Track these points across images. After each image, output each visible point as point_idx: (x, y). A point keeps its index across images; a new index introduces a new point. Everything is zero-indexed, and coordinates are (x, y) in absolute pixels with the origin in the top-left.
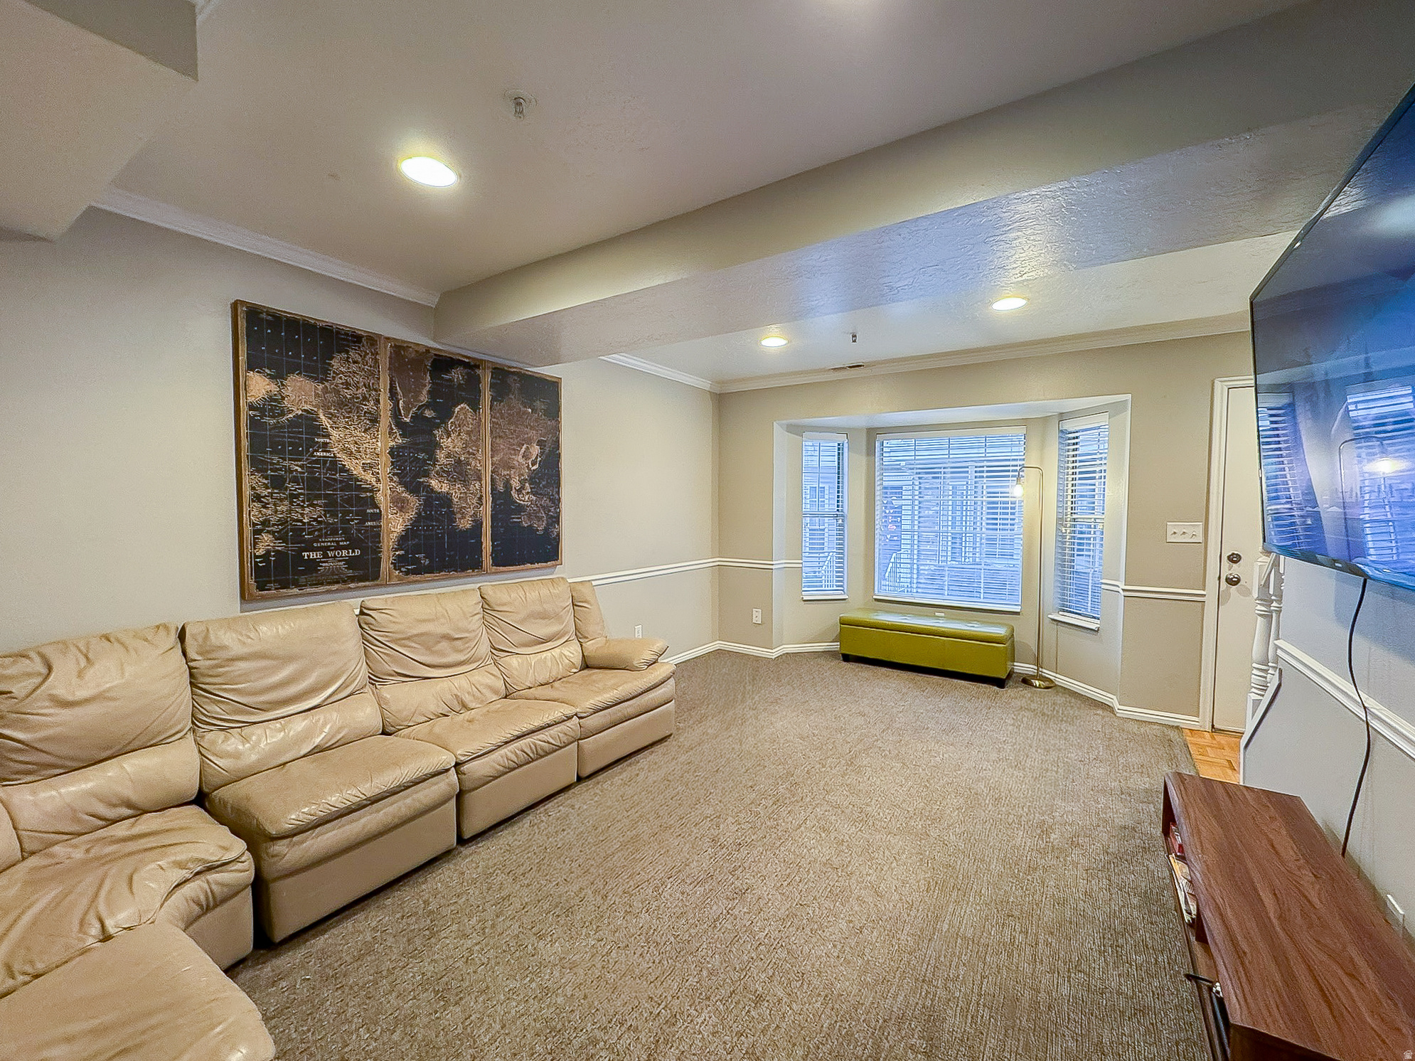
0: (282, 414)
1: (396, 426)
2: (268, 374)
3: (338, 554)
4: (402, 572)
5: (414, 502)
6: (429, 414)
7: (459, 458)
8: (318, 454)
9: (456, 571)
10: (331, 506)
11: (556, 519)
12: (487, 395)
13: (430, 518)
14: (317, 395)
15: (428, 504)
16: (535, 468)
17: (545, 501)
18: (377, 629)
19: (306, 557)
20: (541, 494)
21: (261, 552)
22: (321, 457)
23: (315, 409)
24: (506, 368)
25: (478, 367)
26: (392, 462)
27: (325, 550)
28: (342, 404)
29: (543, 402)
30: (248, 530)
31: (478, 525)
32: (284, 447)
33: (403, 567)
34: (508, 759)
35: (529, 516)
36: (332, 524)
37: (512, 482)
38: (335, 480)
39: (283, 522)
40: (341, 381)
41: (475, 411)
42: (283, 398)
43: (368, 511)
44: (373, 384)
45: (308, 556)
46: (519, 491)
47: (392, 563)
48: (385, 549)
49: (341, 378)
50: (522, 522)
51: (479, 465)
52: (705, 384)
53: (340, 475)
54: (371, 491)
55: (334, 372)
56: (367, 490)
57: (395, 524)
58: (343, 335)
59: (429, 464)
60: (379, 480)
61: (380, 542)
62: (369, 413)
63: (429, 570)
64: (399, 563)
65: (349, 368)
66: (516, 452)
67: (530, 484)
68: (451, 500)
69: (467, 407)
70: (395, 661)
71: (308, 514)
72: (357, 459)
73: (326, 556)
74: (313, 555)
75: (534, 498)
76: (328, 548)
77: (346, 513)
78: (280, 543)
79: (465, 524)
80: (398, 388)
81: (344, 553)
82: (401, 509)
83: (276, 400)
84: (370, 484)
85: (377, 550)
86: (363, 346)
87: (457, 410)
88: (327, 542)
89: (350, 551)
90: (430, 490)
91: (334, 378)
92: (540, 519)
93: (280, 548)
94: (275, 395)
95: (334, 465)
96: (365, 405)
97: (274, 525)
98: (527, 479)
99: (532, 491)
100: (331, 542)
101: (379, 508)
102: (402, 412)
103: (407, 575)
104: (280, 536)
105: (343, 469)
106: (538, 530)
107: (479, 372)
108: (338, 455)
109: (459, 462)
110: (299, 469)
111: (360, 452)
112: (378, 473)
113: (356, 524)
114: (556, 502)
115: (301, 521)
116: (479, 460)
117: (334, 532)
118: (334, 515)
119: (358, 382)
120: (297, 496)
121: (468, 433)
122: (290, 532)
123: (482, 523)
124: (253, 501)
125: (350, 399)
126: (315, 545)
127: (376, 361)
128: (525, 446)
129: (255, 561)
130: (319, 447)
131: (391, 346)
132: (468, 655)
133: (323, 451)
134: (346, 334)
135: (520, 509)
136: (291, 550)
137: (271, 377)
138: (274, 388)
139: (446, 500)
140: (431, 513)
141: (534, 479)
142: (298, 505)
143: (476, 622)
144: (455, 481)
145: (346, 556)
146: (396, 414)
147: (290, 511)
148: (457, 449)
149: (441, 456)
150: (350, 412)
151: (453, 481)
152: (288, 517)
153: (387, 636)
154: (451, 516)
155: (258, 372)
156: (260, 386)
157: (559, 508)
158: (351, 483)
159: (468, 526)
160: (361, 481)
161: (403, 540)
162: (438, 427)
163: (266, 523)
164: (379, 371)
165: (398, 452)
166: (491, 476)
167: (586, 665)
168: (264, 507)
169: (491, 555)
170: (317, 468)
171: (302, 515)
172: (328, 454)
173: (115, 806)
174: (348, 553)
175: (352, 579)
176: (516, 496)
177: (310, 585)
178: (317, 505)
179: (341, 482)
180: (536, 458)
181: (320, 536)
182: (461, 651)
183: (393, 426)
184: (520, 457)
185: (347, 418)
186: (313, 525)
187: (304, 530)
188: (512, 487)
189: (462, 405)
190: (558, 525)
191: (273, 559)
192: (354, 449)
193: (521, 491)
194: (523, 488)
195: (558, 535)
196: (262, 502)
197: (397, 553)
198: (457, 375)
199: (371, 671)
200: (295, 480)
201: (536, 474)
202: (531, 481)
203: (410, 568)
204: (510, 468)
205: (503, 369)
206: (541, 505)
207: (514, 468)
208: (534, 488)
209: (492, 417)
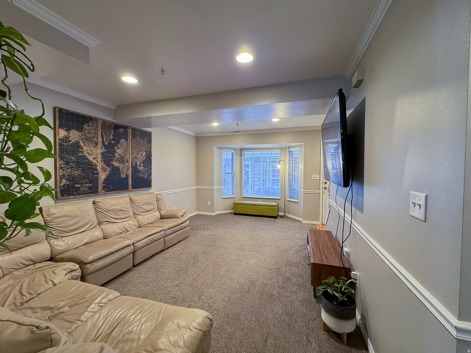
0: (69, 142)
1: (103, 146)
2: (65, 129)
3: (86, 185)
4: (105, 191)
5: (108, 169)
6: (113, 142)
7: (122, 156)
8: (80, 154)
9: (121, 190)
10: (83, 170)
11: (150, 174)
12: (130, 137)
13: (113, 174)
14: (79, 136)
15: (112, 170)
16: (144, 159)
17: (147, 169)
18: (99, 208)
19: (76, 186)
20: (146, 167)
21: (62, 185)
22: (80, 155)
23: (79, 140)
24: (136, 129)
25: (127, 128)
26: (102, 157)
27: (81, 184)
28: (87, 139)
29: (146, 139)
30: (58, 178)
31: (127, 176)
32: (69, 152)
33: (105, 189)
34: (146, 242)
35: (142, 173)
36: (84, 176)
37: (137, 163)
38: (85, 162)
39: (68, 175)
40: (87, 132)
41: (126, 141)
42: (69, 137)
43: (95, 172)
44: (96, 133)
45: (77, 186)
46: (139, 166)
47: (102, 188)
48: (100, 183)
49: (87, 131)
50: (140, 175)
51: (127, 158)
52: (193, 134)
53: (86, 161)
54: (96, 166)
55: (85, 129)
56: (94, 165)
57: (103, 176)
58: (87, 118)
59: (113, 157)
60: (98, 162)
61: (98, 182)
62: (95, 142)
63: (113, 190)
64: (104, 188)
65: (89, 128)
66: (139, 154)
67: (143, 164)
68: (119, 169)
69: (124, 140)
70: (106, 217)
71: (76, 173)
72: (91, 156)
73: (82, 186)
74: (78, 186)
75: (144, 168)
76: (82, 183)
77: (88, 173)
78: (68, 182)
79: (123, 176)
80: (104, 134)
81: (88, 185)
82: (105, 171)
83: (67, 138)
84: (95, 164)
85: (97, 184)
86: (93, 121)
87: (121, 141)
88: (82, 181)
89: (89, 184)
90: (113, 165)
91: (85, 131)
92: (145, 174)
93: (68, 183)
94: (67, 136)
95: (85, 157)
96: (94, 139)
97: (66, 176)
99: (143, 166)
100: (83, 181)
101: (98, 171)
102: (105, 141)
103: (106, 192)
104: (68, 180)
105: (87, 159)
106: (145, 178)
107: (128, 129)
108: (86, 155)
110: (74, 159)
111: (92, 154)
112: (98, 160)
113: (91, 176)
114: (150, 169)
115: (74, 175)
116: (128, 156)
117: (84, 179)
118: (84, 173)
119: (92, 132)
120: (73, 167)
121: (124, 148)
122: (71, 178)
123: (128, 175)
124: (60, 169)
125: (90, 137)
126: (79, 182)
127: (97, 126)
128: (141, 152)
129: (60, 188)
130: (80, 152)
131: (102, 121)
132: (127, 216)
133: (81, 153)
134: (88, 117)
135: (140, 171)
136: (71, 184)
137: (66, 130)
138: (67, 134)
139: (118, 169)
140: (113, 172)
141: (144, 162)
142: (74, 170)
143: (129, 206)
144: (121, 163)
145: (88, 186)
146: (103, 142)
147: (71, 172)
148: (121, 153)
149: (116, 155)
150: (90, 141)
151: (120, 163)
152: (70, 174)
153: (103, 210)
154: (119, 174)
155: (62, 129)
156: (62, 133)
157: (151, 171)
158: (90, 163)
159: (124, 177)
160: (92, 163)
161: (105, 180)
162: (115, 146)
163: (64, 175)
164: (98, 129)
165: (104, 154)
166: (131, 161)
167: (162, 218)
168: (63, 171)
169: (131, 186)
170: (79, 158)
171: (75, 173)
172: (83, 154)
173: (28, 261)
174: (89, 185)
175: (90, 193)
176: (139, 167)
177: (77, 195)
178: (79, 170)
179: (87, 163)
180: (144, 156)
181: (80, 180)
182: (124, 214)
183: (102, 146)
184: (140, 155)
185: (89, 143)
186: (78, 176)
187: (75, 178)
188: (137, 164)
189: (123, 140)
190: (151, 176)
191: (66, 187)
192: (90, 152)
194: (141, 165)
195: (151, 179)
196: (63, 169)
197: (103, 185)
198: (121, 130)
199: (98, 221)
200: (73, 162)
201: (145, 161)
202: (143, 163)
203: (107, 189)
204: (137, 159)
205: (135, 129)
206: (146, 170)
207: (138, 159)
208: (144, 165)
209: (132, 143)
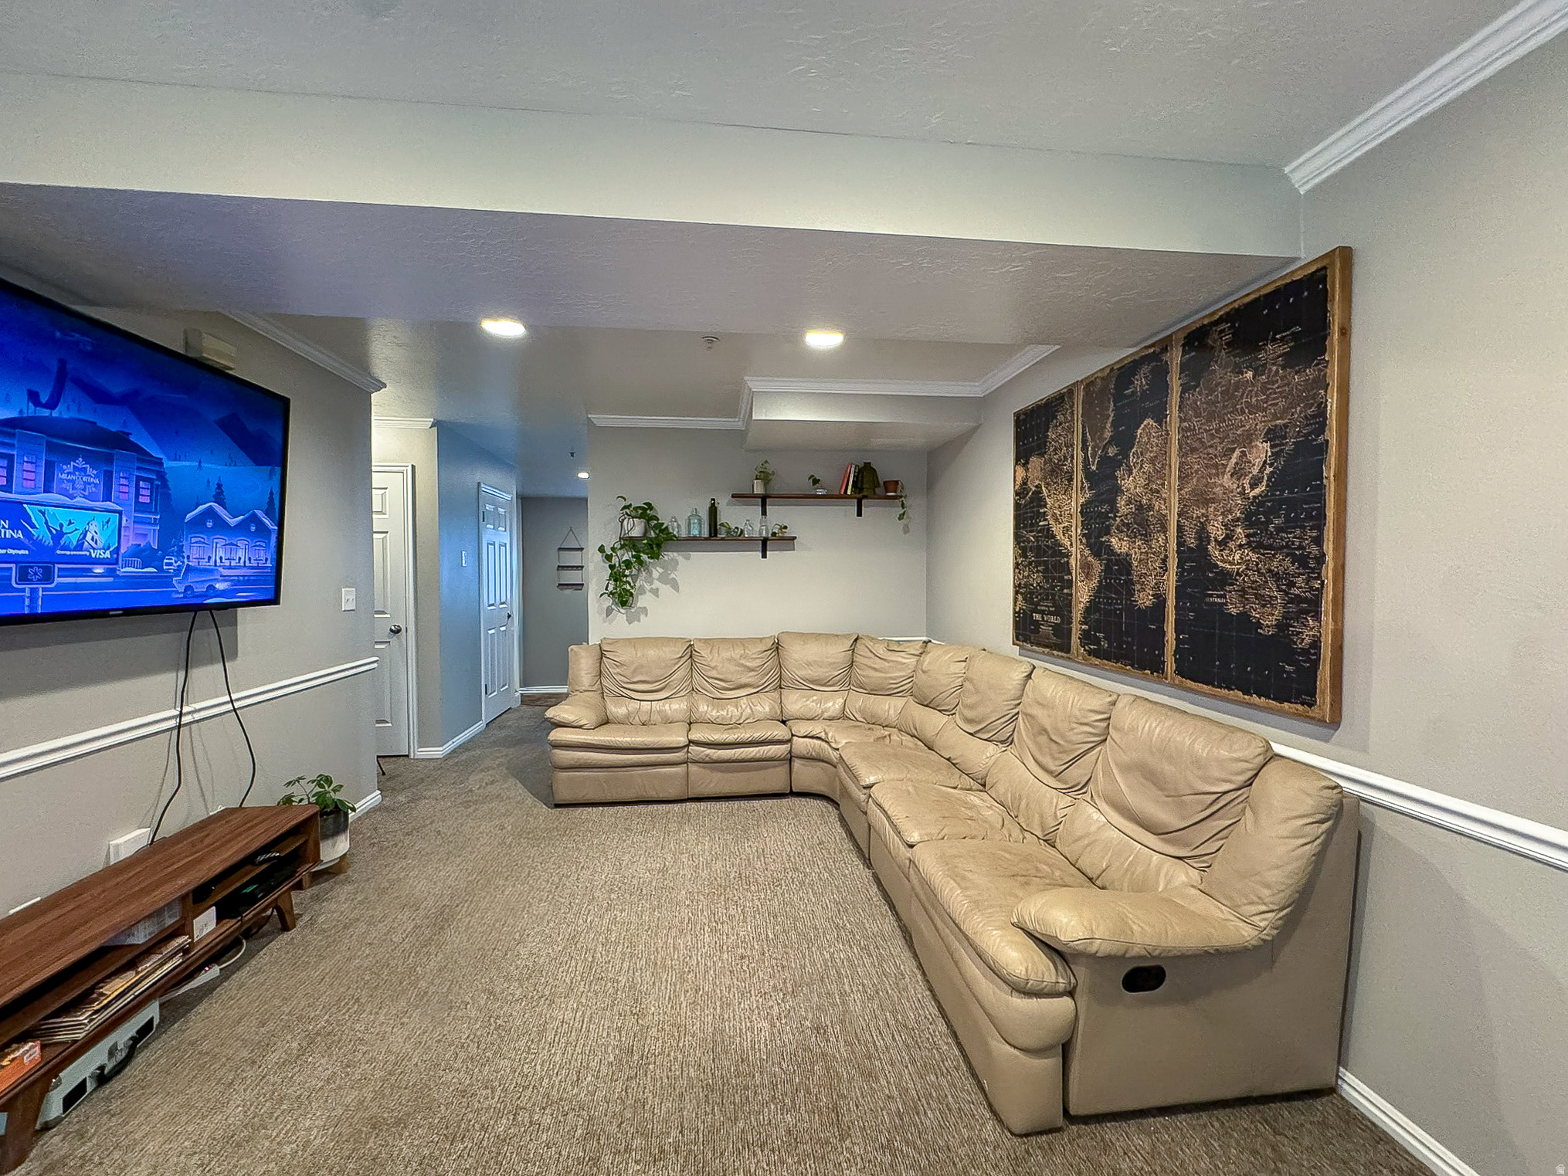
0: (1028, 494)
2: (1023, 464)
3: (1049, 619)
4: (1086, 650)
5: (1098, 567)
6: (1112, 452)
7: (1140, 502)
8: (1041, 523)
9: (1133, 666)
10: (1046, 573)
11: (1310, 605)
12: (1177, 388)
13: (1110, 588)
14: (1042, 470)
15: (1108, 570)
16: (1257, 491)
17: (1280, 563)
20: (1270, 547)
21: (1018, 609)
22: (1042, 526)
23: (1040, 483)
24: (1205, 323)
25: (1166, 351)
26: (1081, 522)
28: (1052, 472)
30: (1014, 591)
31: (1160, 602)
32: (1027, 522)
33: (1088, 644)
35: (1243, 592)
36: (1047, 589)
37: (1210, 528)
38: (1048, 547)
39: (1026, 585)
40: (1052, 449)
41: (1161, 425)
42: (1028, 481)
43: (1065, 577)
44: (1070, 440)
45: (1036, 617)
46: (1223, 544)
47: (1079, 638)
48: (1074, 620)
50: (1226, 604)
51: (1163, 507)
53: (1051, 542)
54: (1068, 556)
55: (1050, 443)
56: (1063, 555)
57: (1082, 593)
58: (1054, 403)
60: (1071, 544)
61: (1071, 612)
62: (1068, 473)
63: (1108, 656)
64: (1086, 639)
65: (1057, 434)
66: (1219, 469)
67: (1246, 527)
68: (1130, 564)
69: (1151, 423)
71: (1037, 579)
72: (1060, 523)
73: (1044, 619)
75: (1254, 556)
76: (1044, 612)
77: (1053, 579)
78: (1025, 603)
79: (1144, 599)
80: (1088, 434)
81: (1052, 618)
82: (1087, 576)
83: (1026, 484)
84: (1067, 549)
85: (1069, 621)
86: (1065, 404)
87: (1139, 431)
88: (1044, 606)
89: (1056, 617)
90: (1109, 550)
91: (1049, 448)
92: (1266, 602)
93: (1025, 608)
94: (1025, 480)
95: (1049, 532)
96: (1065, 466)
97: (1024, 588)
98: (1238, 519)
99: (1249, 544)
100: (1046, 606)
101: (1071, 574)
102: (1090, 460)
103: (1089, 655)
104: (1026, 598)
105: (1053, 536)
106: (1259, 625)
108: (1050, 523)
109: (1140, 507)
110: (1033, 540)
111: (1061, 516)
112: (1071, 536)
113: (1058, 590)
115: (1033, 585)
116: (1165, 499)
117: (1047, 598)
118: (1048, 581)
119: (1062, 444)
120: (1032, 564)
121: (1152, 461)
122: (1028, 594)
123: (1165, 600)
124: (1016, 568)
125: (1057, 464)
126: (1039, 608)
127: (1072, 414)
128: (1237, 453)
129: (1016, 616)
130: (1042, 518)
131: (1083, 389)
133: (1043, 521)
134: (1057, 400)
135: (1225, 579)
136: (1030, 610)
138: (1024, 474)
139: (1127, 565)
140: (1110, 581)
141: (1255, 516)
142: (1032, 571)
144: (1136, 537)
145: (1053, 622)
146: (1086, 464)
147: (1028, 576)
148: (1137, 490)
149: (1121, 502)
150: (1056, 477)
151: (1133, 537)
152: (1028, 582)
154: (1130, 587)
155: (1020, 465)
156: (1019, 475)
157: (1319, 577)
158: (1057, 549)
159: (1148, 603)
160: (1061, 546)
161: (1087, 612)
162: (1120, 465)
163: (1020, 586)
164: (1073, 424)
165: (1088, 509)
166: (1178, 521)
168: (1020, 573)
169: (1175, 655)
170: (1039, 537)
171: (1034, 580)
172: (1046, 523)
174: (1054, 619)
175: (1055, 646)
176: (1217, 553)
177: (1036, 644)
178: (1040, 571)
179: (1052, 548)
180: (1261, 471)
181: (1041, 600)
183: (1084, 480)
184: (1227, 476)
185: (1055, 484)
186: (1037, 589)
187: (1035, 593)
188: (1208, 537)
189: (1145, 422)
190: (1316, 618)
191: (1022, 616)
192: (1058, 514)
193: (1226, 545)
194: (1229, 537)
195: (1315, 645)
196: (1019, 569)
197: (1083, 627)
198: (1141, 381)
200: (1031, 549)
201: (1259, 505)
202: (1249, 519)
203: (1092, 647)
204: (1207, 502)
205: (1204, 326)
206: (1270, 571)
207: (1213, 501)
208: (1254, 535)
209: (1182, 420)
